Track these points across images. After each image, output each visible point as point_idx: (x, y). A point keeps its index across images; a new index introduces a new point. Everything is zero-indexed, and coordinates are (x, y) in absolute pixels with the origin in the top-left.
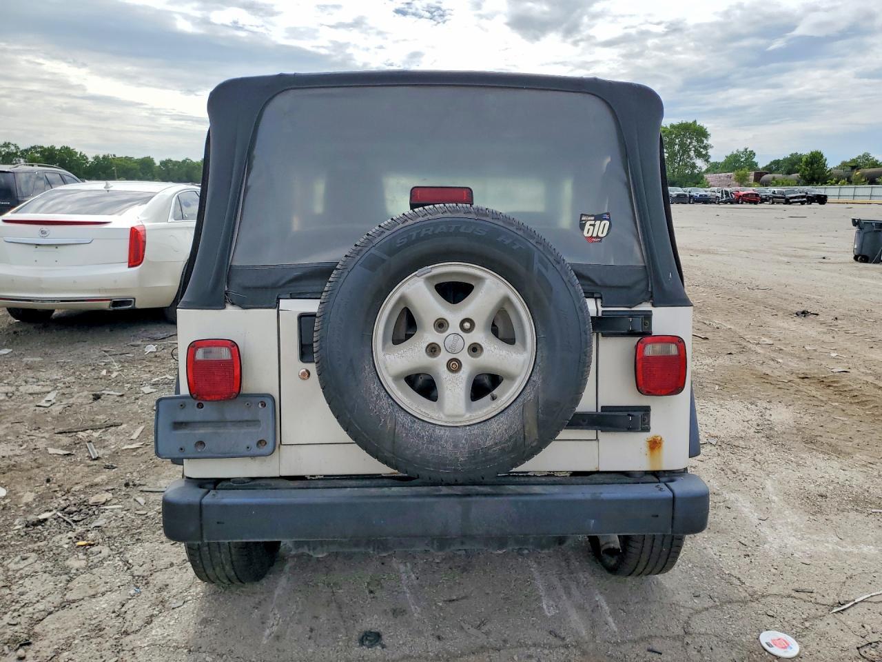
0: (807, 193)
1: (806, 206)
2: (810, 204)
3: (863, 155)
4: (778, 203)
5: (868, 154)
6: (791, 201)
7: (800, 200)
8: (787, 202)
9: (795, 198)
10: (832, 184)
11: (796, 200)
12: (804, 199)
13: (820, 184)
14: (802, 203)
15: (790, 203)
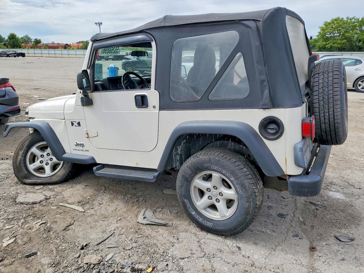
0: (15, 52)
1: (17, 58)
2: (18, 57)
3: (26, 36)
4: (3, 56)
5: (28, 36)
6: (10, 55)
7: (14, 55)
8: (8, 56)
9: (11, 54)
10: (23, 48)
11: (12, 55)
12: (16, 55)
13: (18, 48)
14: (15, 56)
15: (10, 57)
